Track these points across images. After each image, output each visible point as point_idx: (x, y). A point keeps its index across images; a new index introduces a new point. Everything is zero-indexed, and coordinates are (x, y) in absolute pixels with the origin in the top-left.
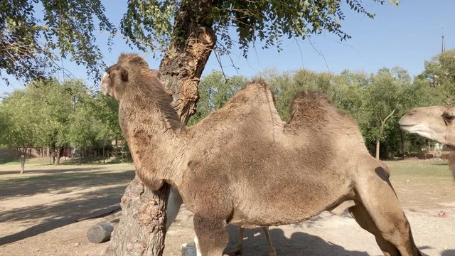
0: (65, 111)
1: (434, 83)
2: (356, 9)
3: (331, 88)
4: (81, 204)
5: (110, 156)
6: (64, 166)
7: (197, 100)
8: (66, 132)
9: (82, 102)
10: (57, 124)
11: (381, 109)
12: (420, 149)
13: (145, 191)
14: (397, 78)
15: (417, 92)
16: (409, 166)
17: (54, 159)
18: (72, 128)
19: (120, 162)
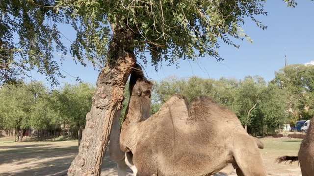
0: (28, 103)
1: (281, 86)
2: (227, 42)
3: (214, 88)
4: (37, 171)
5: (59, 135)
6: (25, 143)
7: (123, 101)
8: (28, 118)
9: (41, 97)
10: (22, 113)
11: (247, 103)
12: (274, 130)
13: (85, 164)
14: (257, 83)
15: (270, 92)
16: (267, 142)
17: (18, 138)
18: (33, 115)
19: (67, 140)
